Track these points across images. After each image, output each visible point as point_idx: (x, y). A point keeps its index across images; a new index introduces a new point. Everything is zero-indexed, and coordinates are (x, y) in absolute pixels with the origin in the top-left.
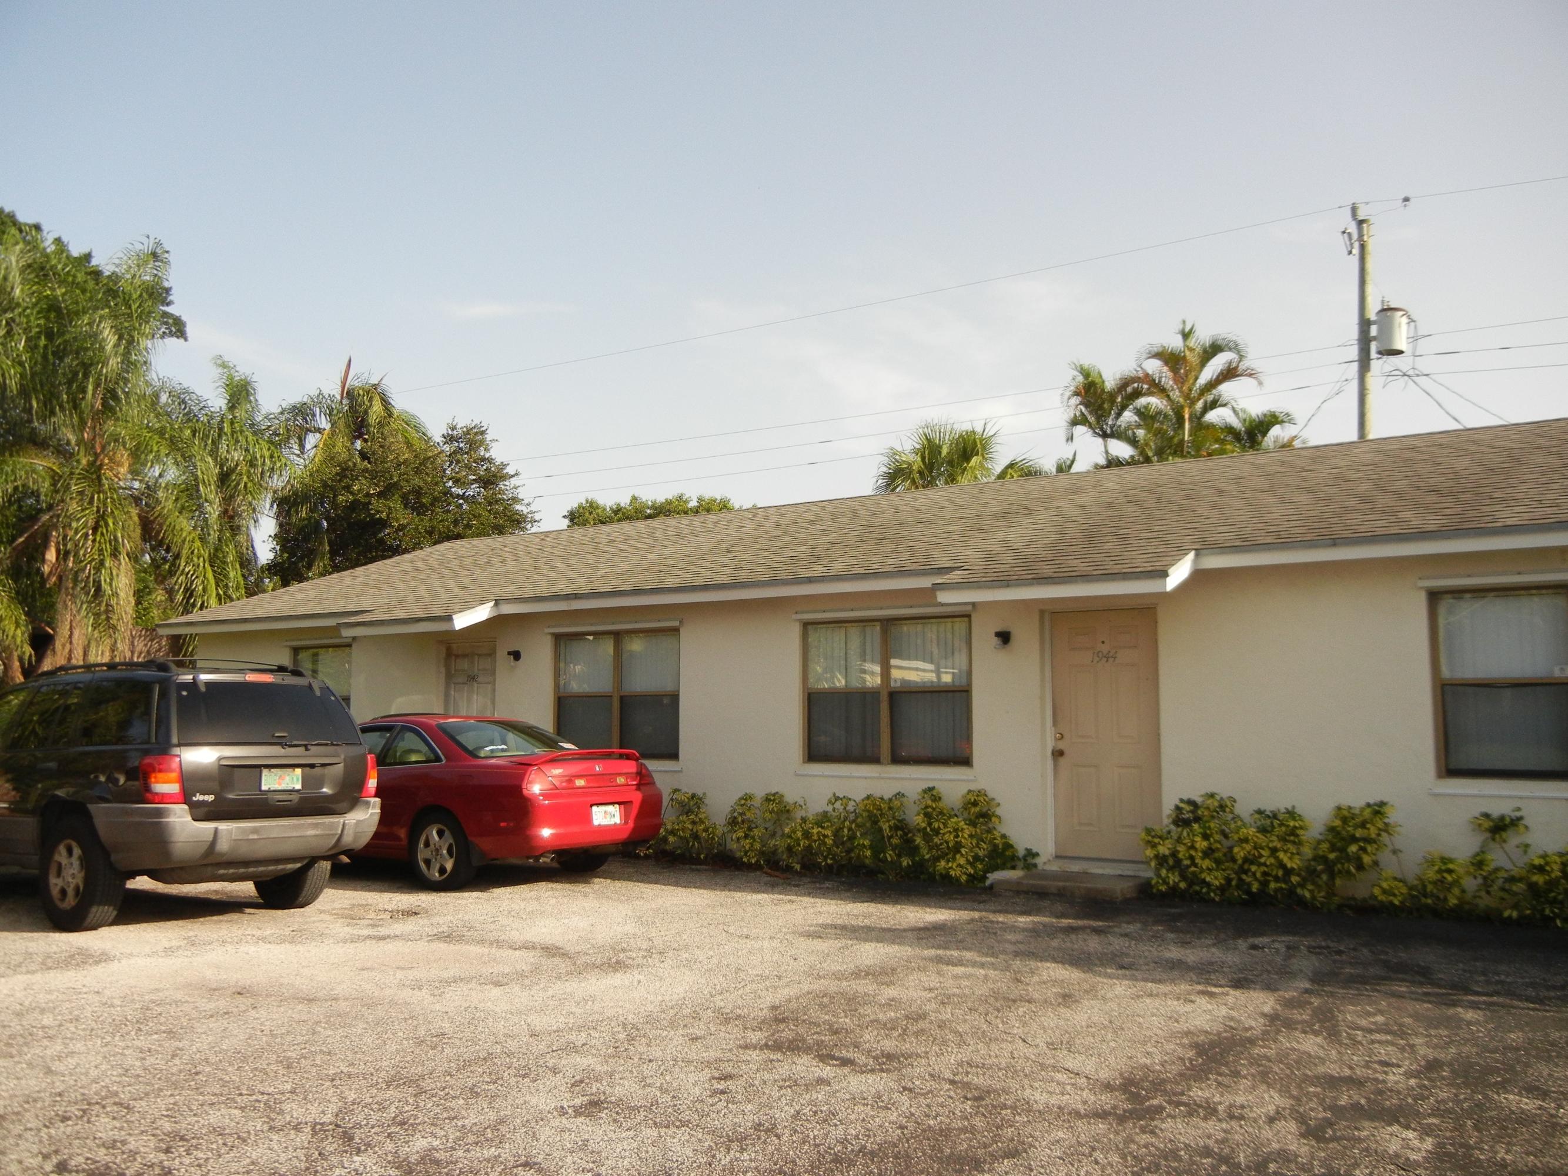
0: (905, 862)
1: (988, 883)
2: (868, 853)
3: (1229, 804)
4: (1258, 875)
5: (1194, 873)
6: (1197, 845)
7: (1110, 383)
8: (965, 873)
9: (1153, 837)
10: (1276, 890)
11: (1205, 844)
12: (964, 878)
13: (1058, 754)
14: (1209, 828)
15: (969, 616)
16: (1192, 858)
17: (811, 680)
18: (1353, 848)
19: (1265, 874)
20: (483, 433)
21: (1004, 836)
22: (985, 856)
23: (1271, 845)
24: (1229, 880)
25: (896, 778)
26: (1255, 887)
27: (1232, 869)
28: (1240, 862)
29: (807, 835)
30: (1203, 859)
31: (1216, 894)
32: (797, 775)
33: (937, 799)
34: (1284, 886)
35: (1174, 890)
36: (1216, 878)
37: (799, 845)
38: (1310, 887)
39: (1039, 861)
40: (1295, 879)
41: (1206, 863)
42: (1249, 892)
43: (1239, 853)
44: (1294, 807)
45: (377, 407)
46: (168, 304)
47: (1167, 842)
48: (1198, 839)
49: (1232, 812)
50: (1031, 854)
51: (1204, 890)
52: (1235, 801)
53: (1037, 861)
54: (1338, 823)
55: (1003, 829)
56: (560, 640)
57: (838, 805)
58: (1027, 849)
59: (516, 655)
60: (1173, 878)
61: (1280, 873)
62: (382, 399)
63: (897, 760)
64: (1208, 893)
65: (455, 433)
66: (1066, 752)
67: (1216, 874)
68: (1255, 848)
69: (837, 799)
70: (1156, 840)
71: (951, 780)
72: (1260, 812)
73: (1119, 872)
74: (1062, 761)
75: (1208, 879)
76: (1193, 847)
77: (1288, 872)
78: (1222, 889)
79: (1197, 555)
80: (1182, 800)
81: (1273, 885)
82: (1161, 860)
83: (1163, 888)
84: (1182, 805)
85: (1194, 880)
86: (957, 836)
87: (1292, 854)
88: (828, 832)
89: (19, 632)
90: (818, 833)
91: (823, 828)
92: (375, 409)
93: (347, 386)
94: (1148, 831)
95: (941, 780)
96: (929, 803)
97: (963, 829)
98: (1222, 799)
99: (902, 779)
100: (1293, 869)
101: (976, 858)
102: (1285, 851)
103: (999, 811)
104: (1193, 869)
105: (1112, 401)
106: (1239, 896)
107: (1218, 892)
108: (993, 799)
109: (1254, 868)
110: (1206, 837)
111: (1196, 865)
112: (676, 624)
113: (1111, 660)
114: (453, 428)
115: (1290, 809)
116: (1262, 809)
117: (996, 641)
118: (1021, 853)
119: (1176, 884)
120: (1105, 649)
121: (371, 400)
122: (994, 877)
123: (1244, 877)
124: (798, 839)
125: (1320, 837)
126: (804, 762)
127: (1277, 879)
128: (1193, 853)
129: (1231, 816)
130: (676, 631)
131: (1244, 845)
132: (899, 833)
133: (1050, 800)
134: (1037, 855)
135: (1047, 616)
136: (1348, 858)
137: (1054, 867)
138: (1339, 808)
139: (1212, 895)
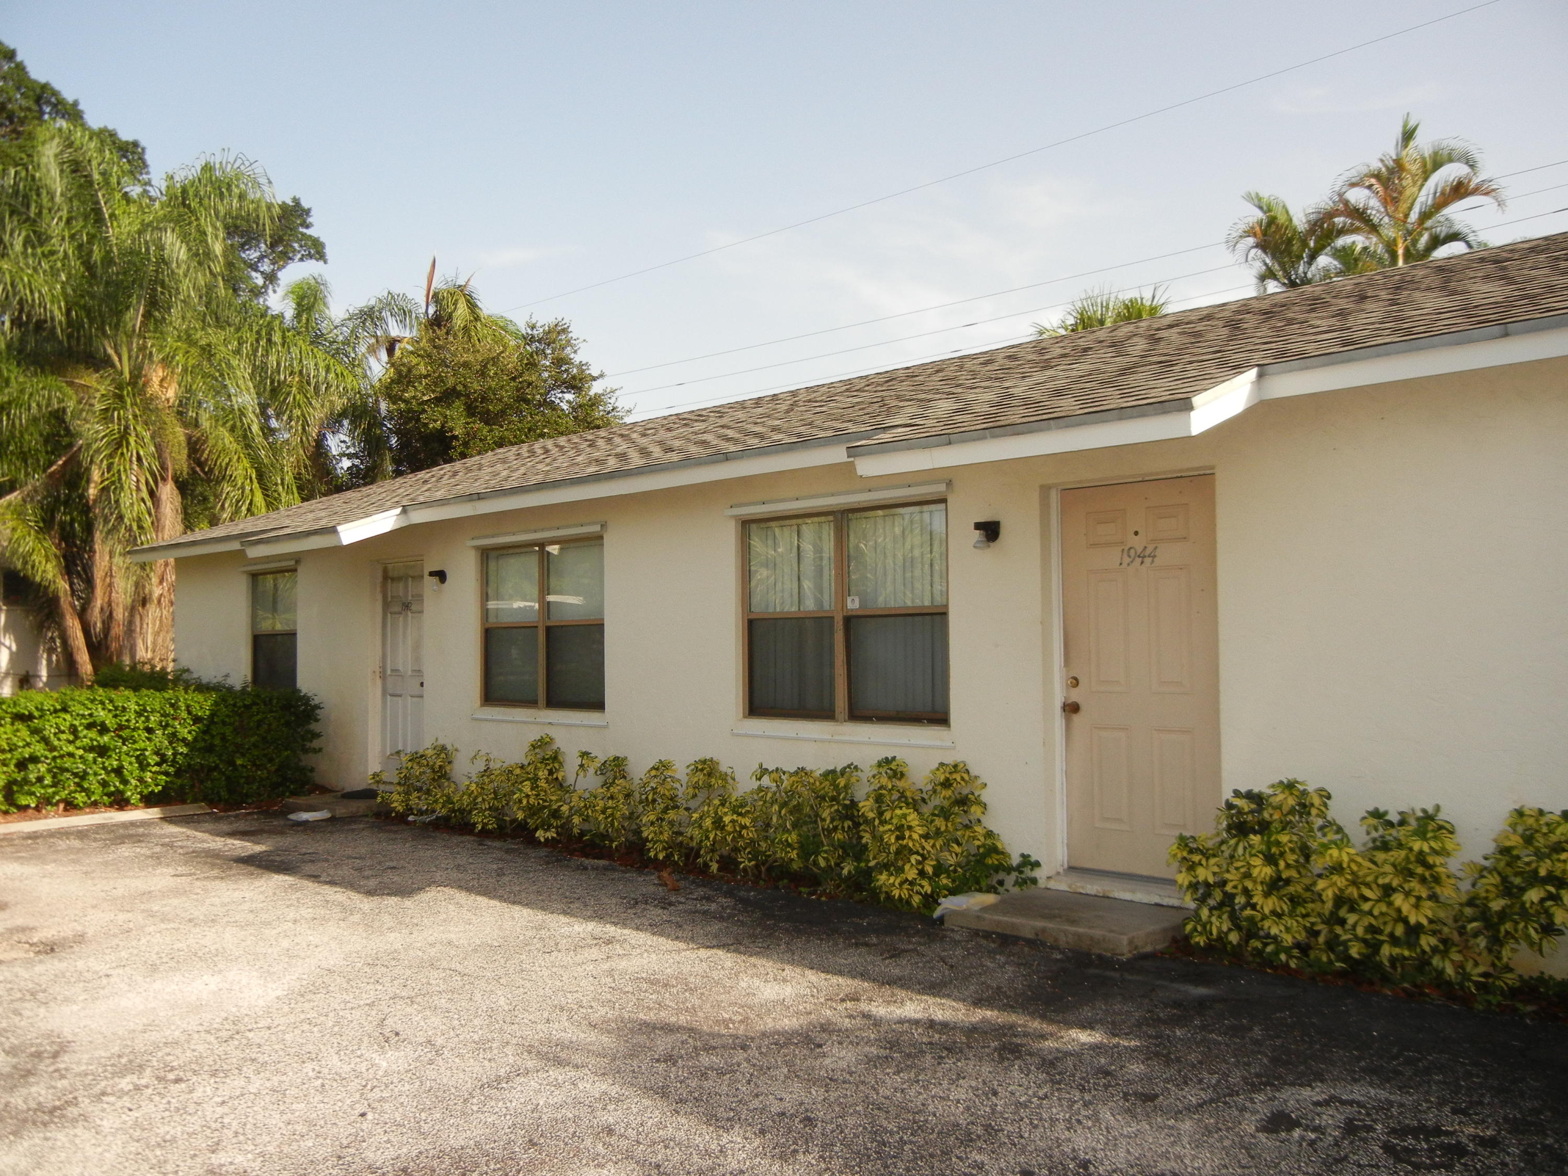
0: (847, 868)
1: (937, 914)
2: (794, 855)
3: (1317, 801)
4: (1360, 931)
5: (1251, 919)
6: (1255, 872)
7: (1300, 222)
8: (918, 893)
9: (1191, 851)
10: (1393, 960)
11: (1268, 871)
12: (916, 900)
13: (1071, 709)
14: (1278, 843)
15: (944, 501)
16: (1246, 892)
17: (756, 600)
18: (1533, 895)
19: (1371, 929)
20: (564, 331)
21: (989, 834)
22: (958, 864)
23: (1380, 881)
24: (1313, 933)
25: (852, 743)
26: (1355, 951)
27: (1319, 915)
28: (1329, 905)
29: (718, 824)
30: (1267, 895)
31: (1290, 957)
32: (734, 735)
33: (898, 775)
34: (1406, 953)
35: (1217, 946)
36: (1288, 930)
37: (707, 838)
38: (1457, 957)
39: (1040, 874)
40: (1427, 942)
41: (1269, 905)
42: (1347, 958)
43: (1327, 889)
44: (1438, 808)
45: (462, 310)
46: (307, 227)
47: (1213, 861)
48: (1257, 861)
49: (1322, 815)
50: (1028, 862)
51: (1269, 949)
52: (1329, 797)
53: (1038, 873)
54: (1515, 840)
55: (992, 822)
56: (487, 555)
57: (766, 781)
58: (1023, 855)
59: (441, 576)
60: (1220, 924)
61: (1399, 930)
62: (468, 301)
63: (857, 714)
64: (1276, 953)
65: (535, 332)
66: (1083, 707)
67: (1290, 922)
68: (1354, 883)
69: (764, 771)
70: (1196, 858)
71: (923, 747)
72: (1377, 814)
73: (1156, 899)
74: (1076, 718)
75: (1274, 931)
76: (1248, 875)
77: (1415, 931)
78: (1303, 948)
79: (1260, 376)
80: (1237, 793)
81: (1386, 950)
82: (1202, 891)
83: (1201, 940)
84: (1238, 802)
85: (1251, 931)
86: (900, 838)
87: (1419, 898)
88: (746, 821)
89: (49, 566)
90: (733, 821)
91: (740, 814)
92: (459, 312)
93: (432, 288)
94: (1183, 842)
95: (908, 746)
96: (884, 781)
97: (910, 828)
98: (1304, 793)
99: (858, 743)
100: (1419, 926)
101: (940, 869)
102: (1407, 894)
103: (985, 796)
104: (1248, 912)
105: (1304, 244)
106: (1330, 962)
107: (1296, 952)
108: (976, 777)
109: (1352, 918)
110: (1270, 859)
111: (1253, 907)
112: (597, 528)
113: (1148, 560)
114: (533, 327)
115: (1431, 811)
116: (1382, 810)
117: (977, 535)
118: (1015, 860)
119: (1222, 937)
120: (1138, 543)
121: (455, 304)
122: (948, 904)
123: (1338, 930)
124: (707, 830)
125: (1487, 863)
126: (745, 717)
127: (1394, 940)
128: (1249, 885)
129: (1319, 822)
130: (596, 540)
131: (1335, 878)
132: (848, 823)
133: (1059, 779)
134: (1037, 864)
135: (1054, 496)
136: (1524, 914)
137: (1061, 885)
138: (1520, 813)
139: (1283, 957)
